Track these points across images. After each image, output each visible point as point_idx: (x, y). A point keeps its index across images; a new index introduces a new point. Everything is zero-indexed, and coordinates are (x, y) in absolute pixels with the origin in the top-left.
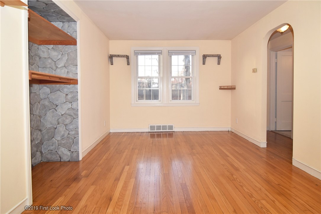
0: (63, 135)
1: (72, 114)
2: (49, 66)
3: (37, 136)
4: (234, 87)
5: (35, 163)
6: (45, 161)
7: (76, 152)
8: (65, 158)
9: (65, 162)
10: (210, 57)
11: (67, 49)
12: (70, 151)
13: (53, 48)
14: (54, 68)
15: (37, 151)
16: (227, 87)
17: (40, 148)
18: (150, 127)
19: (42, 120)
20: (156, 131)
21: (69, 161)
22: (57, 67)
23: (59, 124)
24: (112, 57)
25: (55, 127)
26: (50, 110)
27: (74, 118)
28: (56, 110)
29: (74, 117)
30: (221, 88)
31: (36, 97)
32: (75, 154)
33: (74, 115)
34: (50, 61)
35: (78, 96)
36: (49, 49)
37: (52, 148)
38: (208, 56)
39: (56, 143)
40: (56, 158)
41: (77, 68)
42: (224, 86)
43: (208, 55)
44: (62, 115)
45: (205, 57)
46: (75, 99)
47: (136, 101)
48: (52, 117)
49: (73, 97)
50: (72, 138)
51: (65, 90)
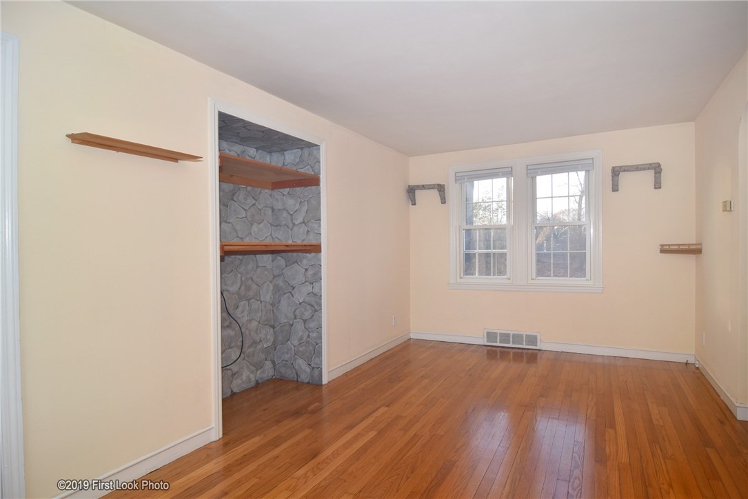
0: (301, 339)
1: (314, 303)
2: (284, 223)
3: (267, 336)
4: (699, 247)
5: (261, 379)
6: (278, 377)
7: (317, 368)
8: (304, 378)
9: (303, 383)
10: (630, 171)
11: (306, 194)
12: (310, 365)
13: (288, 193)
14: (291, 225)
15: (266, 360)
16: (677, 247)
17: (271, 355)
18: (485, 336)
19: (275, 311)
20: (498, 344)
21: (308, 383)
22: (294, 224)
23: (295, 318)
24: (414, 190)
25: (291, 323)
26: (284, 294)
27: (316, 311)
28: (292, 295)
29: (316, 307)
30: (665, 250)
31: (266, 273)
32: (316, 372)
33: (314, 305)
34: (285, 214)
35: (321, 272)
36: (284, 195)
37: (287, 357)
38: (624, 171)
39: (291, 349)
40: (292, 376)
41: (320, 223)
42: (669, 245)
43: (622, 169)
44: (300, 304)
45: (616, 172)
46: (317, 278)
47: (458, 277)
48: (288, 306)
49: (314, 275)
50: (313, 345)
51: (305, 262)
